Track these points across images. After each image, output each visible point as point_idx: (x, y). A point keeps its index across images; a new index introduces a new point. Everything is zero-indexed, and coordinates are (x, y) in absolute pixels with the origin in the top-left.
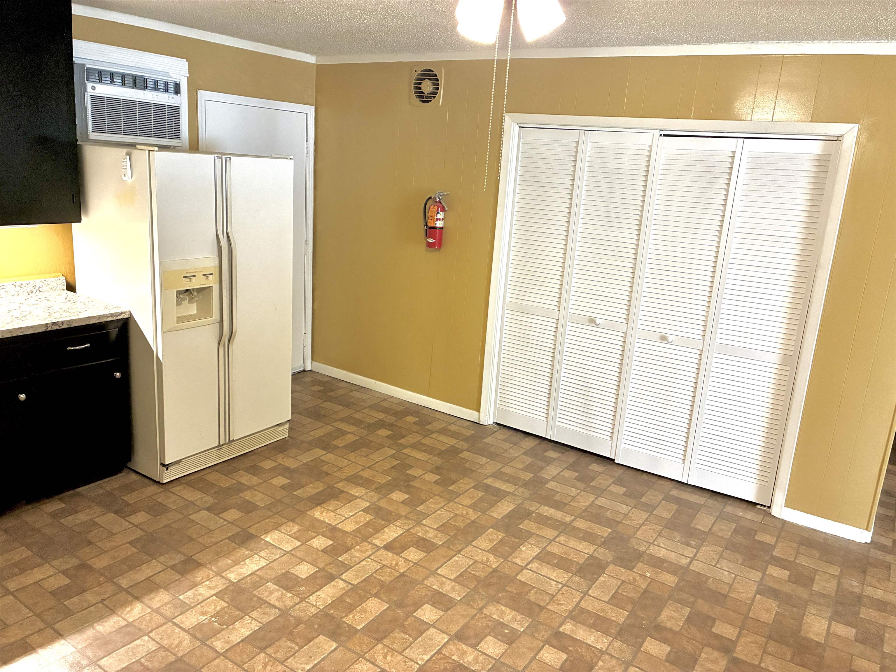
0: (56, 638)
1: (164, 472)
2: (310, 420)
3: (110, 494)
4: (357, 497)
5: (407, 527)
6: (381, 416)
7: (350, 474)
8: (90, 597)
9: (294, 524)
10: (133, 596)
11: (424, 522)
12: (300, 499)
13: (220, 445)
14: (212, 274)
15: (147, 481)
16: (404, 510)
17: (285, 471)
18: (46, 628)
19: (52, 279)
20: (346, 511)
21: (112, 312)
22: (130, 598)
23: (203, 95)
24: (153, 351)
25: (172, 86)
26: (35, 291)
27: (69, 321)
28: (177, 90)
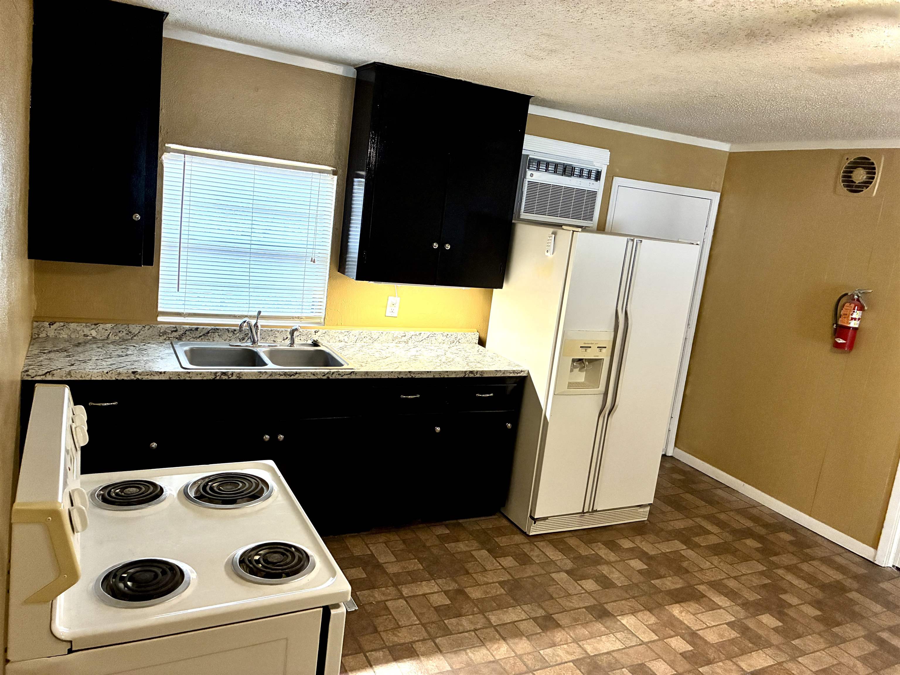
0: (436, 652)
1: (532, 525)
2: (669, 508)
3: (484, 532)
4: (720, 608)
5: (780, 660)
6: (749, 524)
7: (713, 579)
8: (465, 623)
9: (651, 615)
10: (500, 634)
11: (800, 659)
12: (658, 591)
13: (583, 512)
14: (605, 347)
15: (515, 529)
16: (776, 639)
17: (643, 556)
18: (428, 639)
19: (469, 333)
20: (708, 618)
21: (514, 369)
22: (497, 636)
23: (617, 181)
24: (542, 410)
25: (594, 174)
26: (456, 341)
27: (482, 372)
28: (598, 177)
